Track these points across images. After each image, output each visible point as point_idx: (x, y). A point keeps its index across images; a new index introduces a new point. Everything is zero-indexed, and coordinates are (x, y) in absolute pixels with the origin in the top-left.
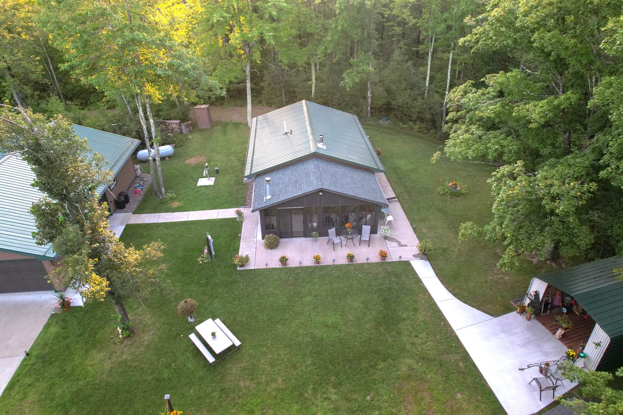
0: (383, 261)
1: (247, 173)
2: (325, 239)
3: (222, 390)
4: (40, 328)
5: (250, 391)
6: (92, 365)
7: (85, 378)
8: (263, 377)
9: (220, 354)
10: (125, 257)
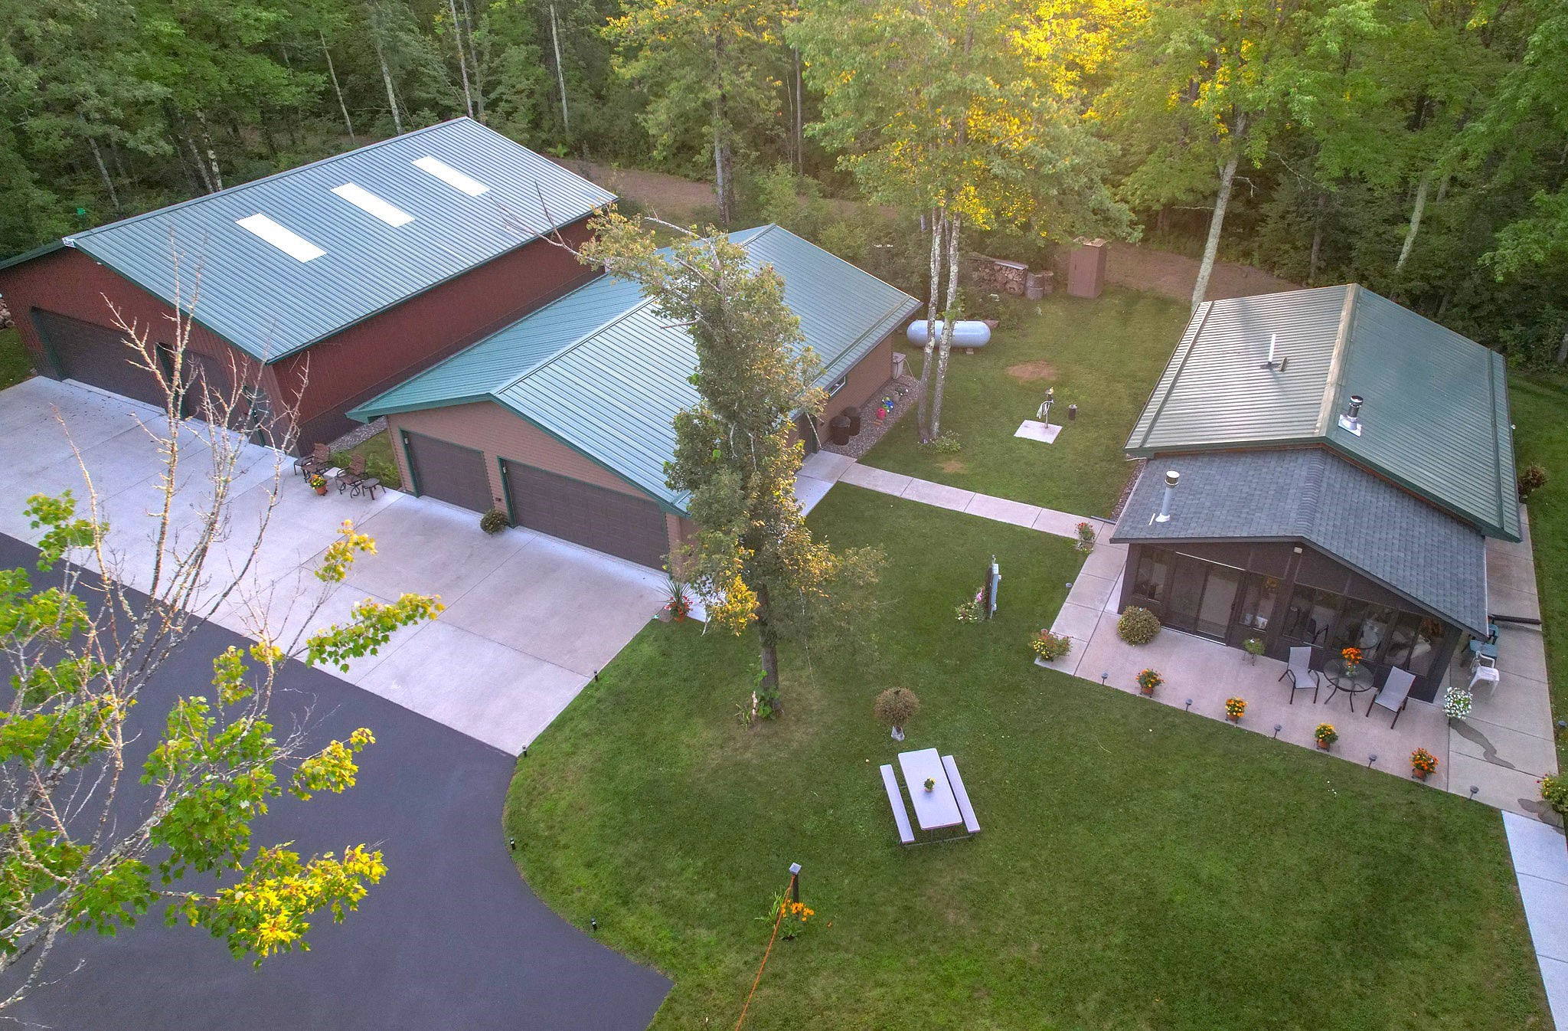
0: (1416, 780)
1: (1134, 442)
2: (1279, 665)
3: (907, 908)
4: (628, 640)
5: (963, 938)
6: (689, 746)
7: (671, 765)
8: (1002, 923)
9: (928, 831)
10: (806, 561)
